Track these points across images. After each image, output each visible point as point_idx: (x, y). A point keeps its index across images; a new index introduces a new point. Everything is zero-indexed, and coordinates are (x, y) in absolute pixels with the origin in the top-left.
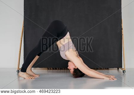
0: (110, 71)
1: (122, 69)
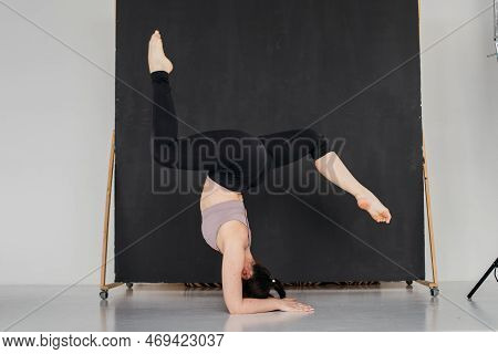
0: (382, 290)
1: (427, 284)
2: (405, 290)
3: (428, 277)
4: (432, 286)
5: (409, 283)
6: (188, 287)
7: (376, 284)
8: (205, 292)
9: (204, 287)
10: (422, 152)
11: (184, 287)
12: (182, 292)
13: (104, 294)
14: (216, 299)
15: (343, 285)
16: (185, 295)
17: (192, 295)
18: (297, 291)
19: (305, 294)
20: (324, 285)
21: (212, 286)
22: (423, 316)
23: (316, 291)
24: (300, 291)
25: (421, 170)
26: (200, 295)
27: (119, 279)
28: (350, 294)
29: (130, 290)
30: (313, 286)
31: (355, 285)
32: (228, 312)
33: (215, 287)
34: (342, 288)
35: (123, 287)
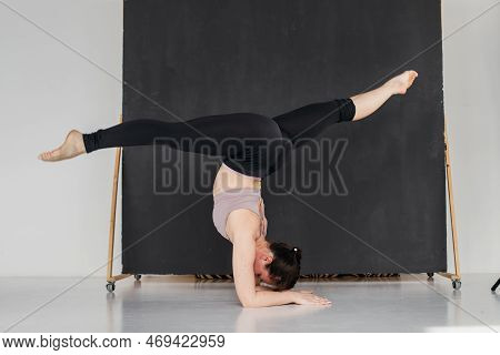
0: (403, 282)
1: (449, 276)
2: (426, 282)
3: (450, 269)
4: (453, 277)
5: (430, 275)
6: (198, 279)
7: (396, 276)
8: (217, 284)
9: (215, 278)
10: (443, 138)
11: (194, 279)
12: (193, 284)
13: (111, 286)
14: (227, 292)
15: (361, 277)
16: (195, 287)
17: (203, 287)
18: (312, 283)
19: (321, 286)
20: (341, 277)
21: (224, 278)
22: (445, 309)
23: (333, 283)
24: (316, 283)
25: (442, 157)
26: (212, 288)
27: (126, 271)
28: (369, 286)
29: (138, 282)
30: (330, 278)
31: (373, 277)
32: (241, 305)
33: (227, 278)
34: (359, 280)
35: (131, 279)
